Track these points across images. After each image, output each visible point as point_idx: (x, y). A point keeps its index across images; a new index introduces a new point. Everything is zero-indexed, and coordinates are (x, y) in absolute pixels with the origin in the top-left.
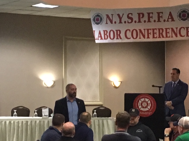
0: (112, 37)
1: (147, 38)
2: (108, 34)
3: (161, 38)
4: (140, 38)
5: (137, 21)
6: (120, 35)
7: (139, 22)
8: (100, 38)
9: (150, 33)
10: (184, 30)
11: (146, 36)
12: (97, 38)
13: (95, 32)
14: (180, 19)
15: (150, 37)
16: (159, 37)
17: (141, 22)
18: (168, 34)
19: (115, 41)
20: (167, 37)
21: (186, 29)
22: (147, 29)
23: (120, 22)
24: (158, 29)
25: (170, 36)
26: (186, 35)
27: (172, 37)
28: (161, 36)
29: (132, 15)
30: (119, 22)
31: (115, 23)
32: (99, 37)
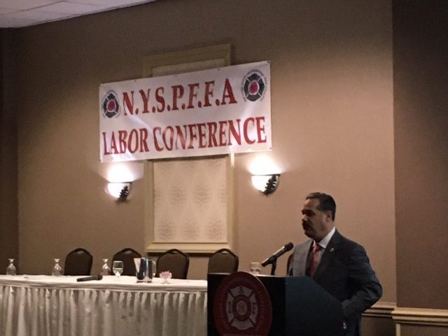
0: (133, 147)
1: (188, 148)
2: (127, 140)
3: (212, 146)
5: (172, 107)
7: (175, 107)
8: (113, 150)
9: (195, 136)
10: (254, 124)
11: (188, 144)
14: (246, 98)
15: (194, 145)
17: (178, 109)
18: (223, 136)
20: (221, 143)
21: (256, 121)
22: (189, 126)
23: (146, 110)
24: (208, 124)
25: (226, 141)
26: (257, 140)
27: (230, 143)
28: (213, 143)
29: (163, 92)
30: (143, 109)
31: (137, 112)
32: (112, 147)
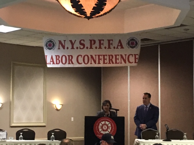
0: (64, 62)
1: (98, 64)
2: (60, 59)
3: (111, 63)
4: (91, 63)
5: (89, 47)
6: (73, 60)
7: (91, 48)
8: (52, 63)
9: (101, 59)
10: (133, 57)
11: (97, 62)
12: (49, 63)
13: (47, 57)
14: (129, 47)
15: (100, 62)
16: (110, 63)
17: (93, 48)
18: (117, 60)
19: (67, 66)
20: (116, 63)
21: (134, 56)
22: (98, 55)
23: (73, 48)
24: (108, 55)
25: (119, 62)
26: (134, 62)
27: (121, 63)
28: (111, 62)
29: (84, 41)
30: (71, 48)
31: (68, 48)
32: (51, 61)
